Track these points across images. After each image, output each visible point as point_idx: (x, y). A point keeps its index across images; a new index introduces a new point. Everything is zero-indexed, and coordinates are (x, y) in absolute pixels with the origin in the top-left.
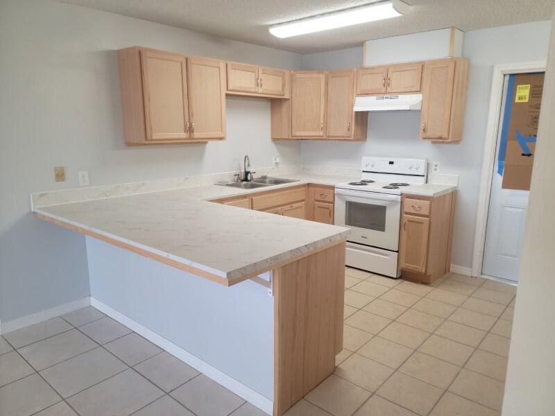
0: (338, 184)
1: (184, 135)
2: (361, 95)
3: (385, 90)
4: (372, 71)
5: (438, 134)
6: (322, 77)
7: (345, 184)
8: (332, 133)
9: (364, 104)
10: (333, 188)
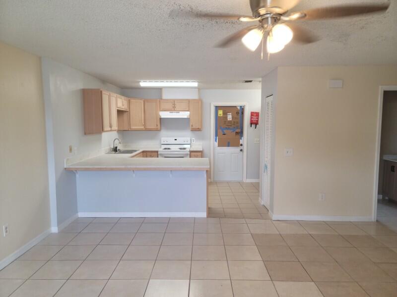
0: (160, 150)
1: (109, 129)
2: (162, 111)
3: (173, 109)
4: (167, 101)
5: (197, 127)
6: (142, 102)
7: (162, 150)
8: (148, 127)
9: (164, 115)
10: (157, 152)
